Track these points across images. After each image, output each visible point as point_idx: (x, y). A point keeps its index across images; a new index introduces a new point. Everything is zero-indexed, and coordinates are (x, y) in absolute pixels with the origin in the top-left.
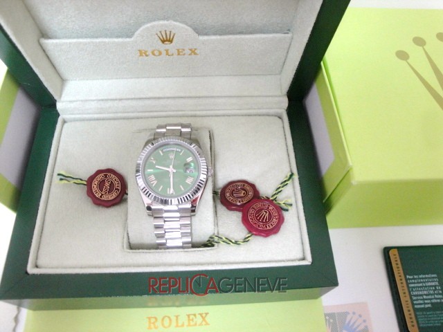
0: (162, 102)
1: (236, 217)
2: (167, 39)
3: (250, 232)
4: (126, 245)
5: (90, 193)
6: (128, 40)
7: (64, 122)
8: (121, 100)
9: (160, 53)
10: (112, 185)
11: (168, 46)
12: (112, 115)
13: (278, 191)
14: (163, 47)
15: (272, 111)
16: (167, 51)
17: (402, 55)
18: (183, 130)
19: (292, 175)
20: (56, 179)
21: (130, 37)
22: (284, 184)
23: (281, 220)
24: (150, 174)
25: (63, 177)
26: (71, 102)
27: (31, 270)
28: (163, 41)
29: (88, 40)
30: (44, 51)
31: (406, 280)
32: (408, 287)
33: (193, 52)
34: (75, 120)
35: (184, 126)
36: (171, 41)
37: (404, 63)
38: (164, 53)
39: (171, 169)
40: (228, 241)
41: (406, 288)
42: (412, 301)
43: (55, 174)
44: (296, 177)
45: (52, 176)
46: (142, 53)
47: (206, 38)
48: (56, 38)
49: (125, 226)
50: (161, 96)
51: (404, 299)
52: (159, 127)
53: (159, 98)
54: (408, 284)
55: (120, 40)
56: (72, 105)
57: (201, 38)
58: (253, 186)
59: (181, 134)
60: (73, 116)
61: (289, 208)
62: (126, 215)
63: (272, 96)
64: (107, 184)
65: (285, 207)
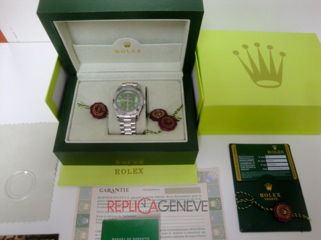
0: (125, 73)
1: (156, 123)
2: (128, 46)
3: (161, 128)
4: (107, 133)
5: (92, 112)
6: (111, 45)
7: (80, 82)
8: (106, 72)
9: (124, 52)
10: (101, 109)
11: (128, 48)
12: (102, 79)
13: (176, 113)
14: (126, 49)
15: (176, 78)
16: (127, 50)
17: (236, 53)
18: (134, 85)
19: (182, 106)
20: (77, 106)
21: (111, 44)
22: (179, 110)
23: (176, 125)
24: (119, 103)
25: (80, 105)
26: (83, 73)
27: (67, 141)
28: (126, 46)
29: (93, 45)
30: (74, 50)
31: (238, 158)
32: (239, 161)
33: (139, 51)
34: (85, 81)
35: (134, 84)
36: (129, 46)
37: (236, 56)
38: (126, 51)
39: (128, 101)
40: (152, 132)
41: (238, 162)
42: (240, 167)
43: (76, 104)
44: (184, 106)
45: (75, 105)
46: (117, 51)
47: (144, 45)
48: (79, 44)
49: (107, 126)
50: (124, 70)
51: (236, 166)
52: (123, 84)
53: (123, 72)
54: (239, 160)
55: (107, 46)
56: (84, 74)
57: (142, 45)
58: (165, 111)
59: (133, 86)
60: (84, 79)
61: (180, 120)
62: (108, 122)
63: (175, 71)
64: (99, 109)
65: (178, 120)
